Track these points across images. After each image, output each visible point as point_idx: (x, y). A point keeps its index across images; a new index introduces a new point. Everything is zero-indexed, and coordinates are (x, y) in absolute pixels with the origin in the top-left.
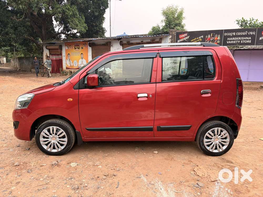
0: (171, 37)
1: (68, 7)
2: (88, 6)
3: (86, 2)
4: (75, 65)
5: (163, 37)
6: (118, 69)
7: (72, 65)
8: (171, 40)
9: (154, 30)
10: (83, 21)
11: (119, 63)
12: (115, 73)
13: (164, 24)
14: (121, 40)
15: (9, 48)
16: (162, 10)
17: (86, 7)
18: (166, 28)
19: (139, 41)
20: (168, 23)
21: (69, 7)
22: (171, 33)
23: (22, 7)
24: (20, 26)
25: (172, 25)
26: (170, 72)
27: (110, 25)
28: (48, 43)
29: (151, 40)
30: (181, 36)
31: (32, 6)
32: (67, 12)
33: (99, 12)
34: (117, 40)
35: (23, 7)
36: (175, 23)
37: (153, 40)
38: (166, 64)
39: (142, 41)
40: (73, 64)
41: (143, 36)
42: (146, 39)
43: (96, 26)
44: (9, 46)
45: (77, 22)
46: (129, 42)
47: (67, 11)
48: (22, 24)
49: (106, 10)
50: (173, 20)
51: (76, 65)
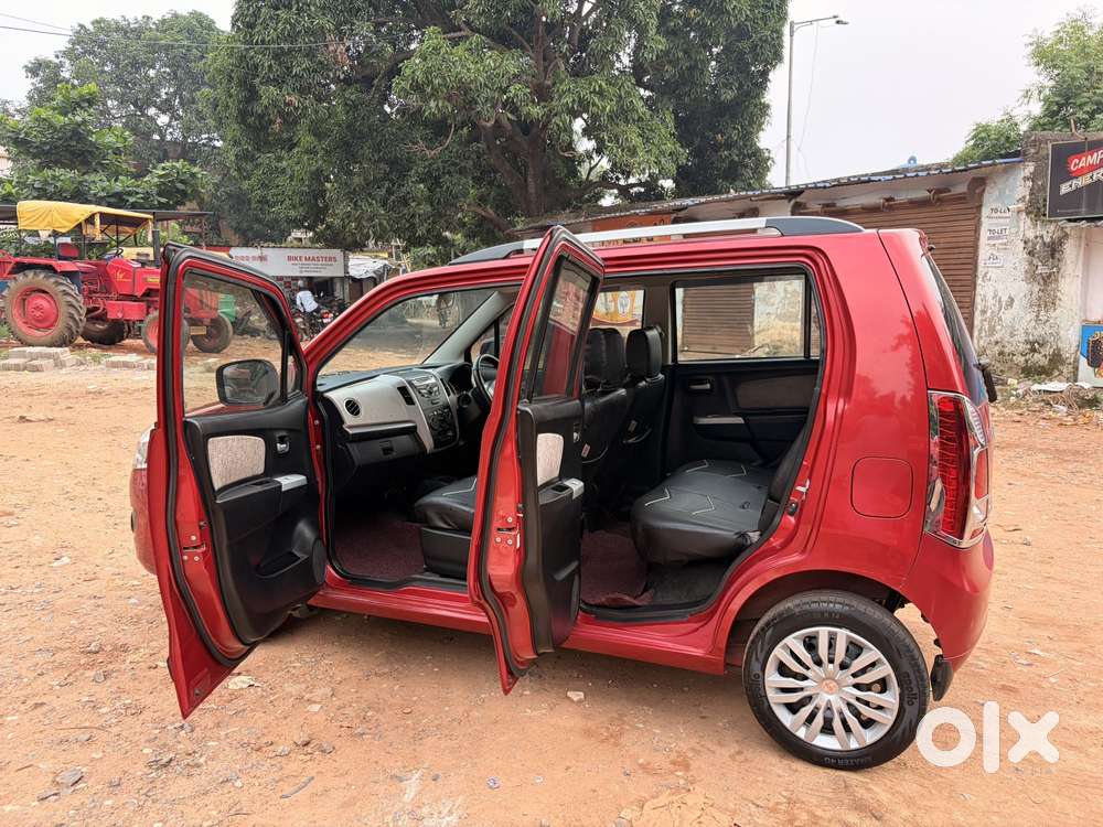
0: (1030, 168)
1: (600, 86)
2: (690, 68)
3: (681, 54)
4: (620, 310)
5: (991, 173)
6: (781, 323)
7: (612, 309)
8: (1030, 183)
9: (982, 139)
10: (663, 130)
11: (789, 296)
12: (768, 341)
13: (1037, 108)
14: (798, 200)
15: (431, 250)
16: (1031, 40)
17: (682, 75)
18: (1045, 124)
19: (874, 199)
20: (1057, 99)
21: (603, 84)
22: (1033, 151)
23: (437, 105)
24: (449, 173)
25: (1081, 106)
26: (1022, 340)
27: (788, 137)
28: (536, 228)
29: (930, 191)
30: (1076, 164)
31: (473, 98)
32: (594, 104)
33: (741, 85)
34: (783, 198)
35: (440, 105)
36: (1096, 98)
37: (939, 191)
38: (1005, 299)
39: (887, 196)
40: (616, 305)
41: (891, 177)
42: (908, 190)
43: (729, 145)
44: (434, 241)
45: (634, 136)
46: (834, 205)
47: (596, 100)
48: (455, 164)
49: (771, 76)
50: (1086, 83)
51: (627, 309)
